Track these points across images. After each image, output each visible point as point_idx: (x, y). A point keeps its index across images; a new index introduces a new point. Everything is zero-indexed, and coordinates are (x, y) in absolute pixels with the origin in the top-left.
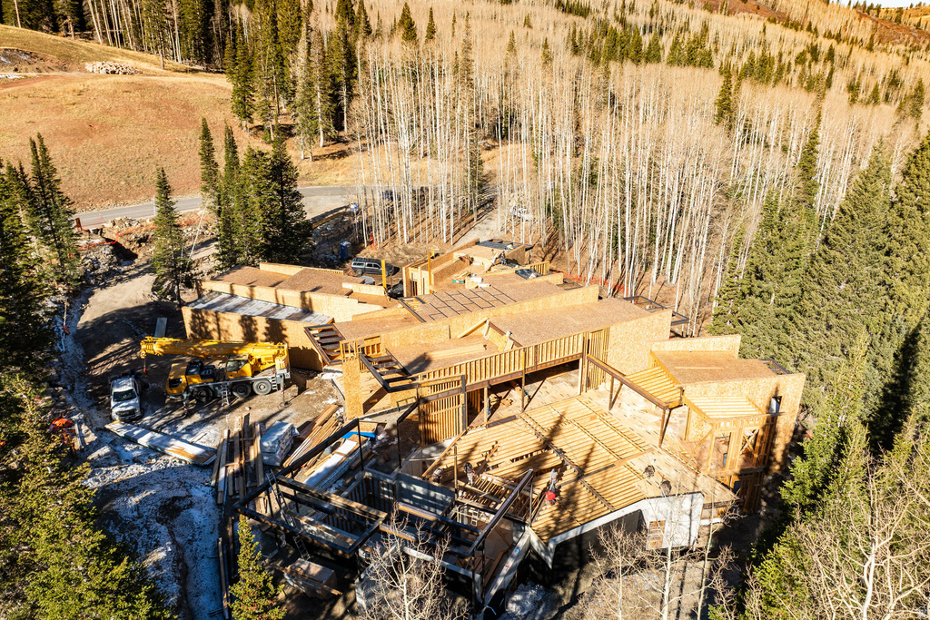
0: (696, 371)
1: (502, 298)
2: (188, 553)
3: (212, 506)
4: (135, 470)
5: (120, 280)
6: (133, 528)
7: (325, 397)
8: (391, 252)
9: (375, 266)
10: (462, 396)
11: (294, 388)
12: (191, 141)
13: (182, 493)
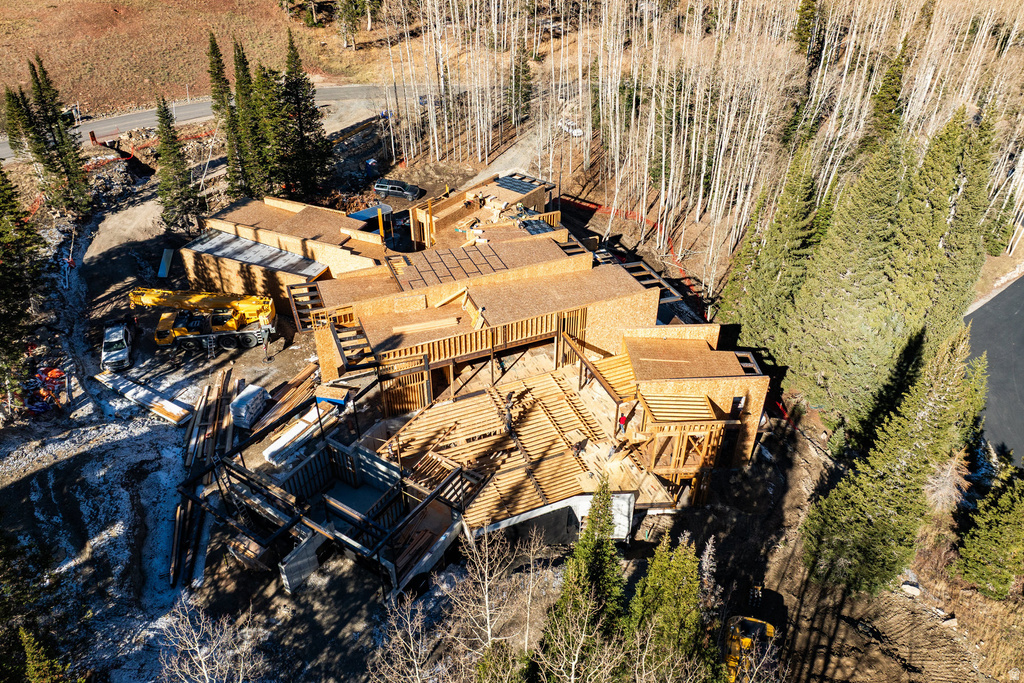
0: (660, 364)
1: (494, 261)
2: (150, 515)
3: (180, 468)
4: (112, 429)
5: (132, 203)
6: (98, 493)
7: (308, 354)
8: (421, 171)
9: (399, 189)
10: (425, 373)
11: (282, 340)
12: (223, 27)
13: (151, 456)
